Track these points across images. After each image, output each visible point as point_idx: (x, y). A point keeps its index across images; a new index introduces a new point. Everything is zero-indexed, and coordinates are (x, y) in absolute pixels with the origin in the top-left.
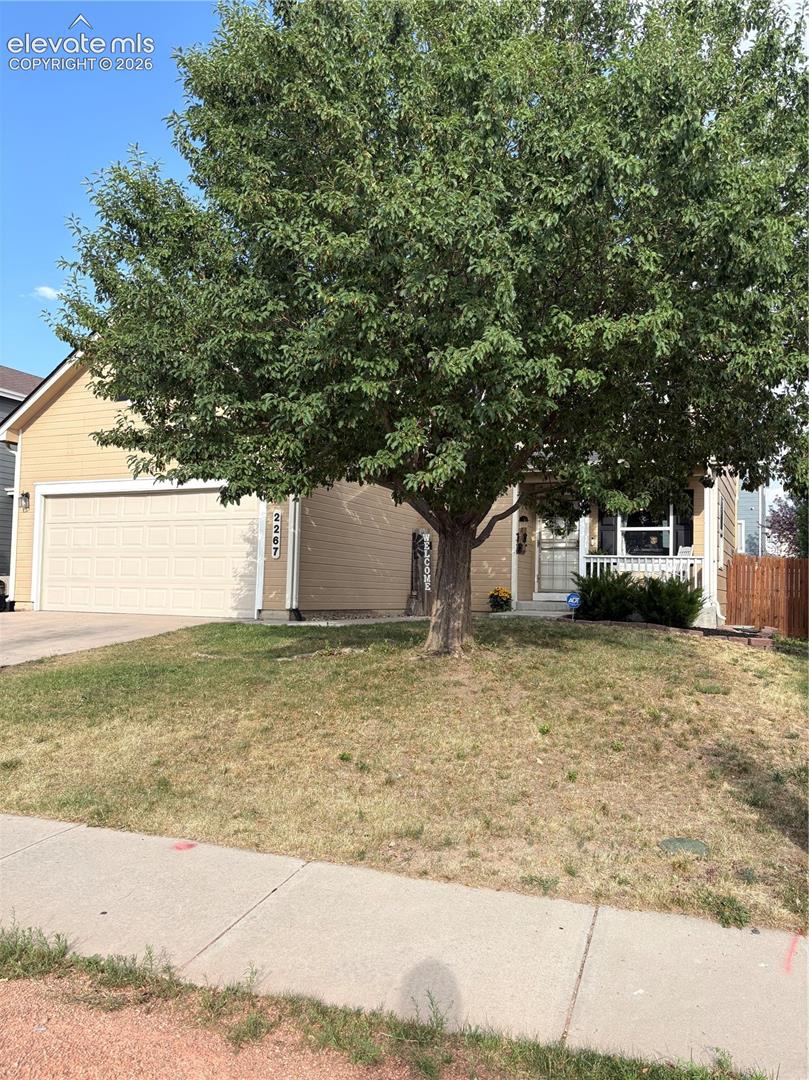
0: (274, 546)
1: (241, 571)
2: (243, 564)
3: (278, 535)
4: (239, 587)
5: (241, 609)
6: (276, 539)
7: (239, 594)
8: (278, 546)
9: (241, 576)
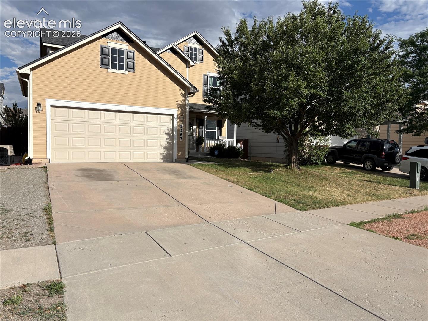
0: (180, 136)
1: (164, 145)
2: (165, 143)
3: (182, 133)
4: (163, 151)
5: (165, 159)
6: (181, 134)
7: (164, 154)
8: (182, 136)
9: (164, 147)
